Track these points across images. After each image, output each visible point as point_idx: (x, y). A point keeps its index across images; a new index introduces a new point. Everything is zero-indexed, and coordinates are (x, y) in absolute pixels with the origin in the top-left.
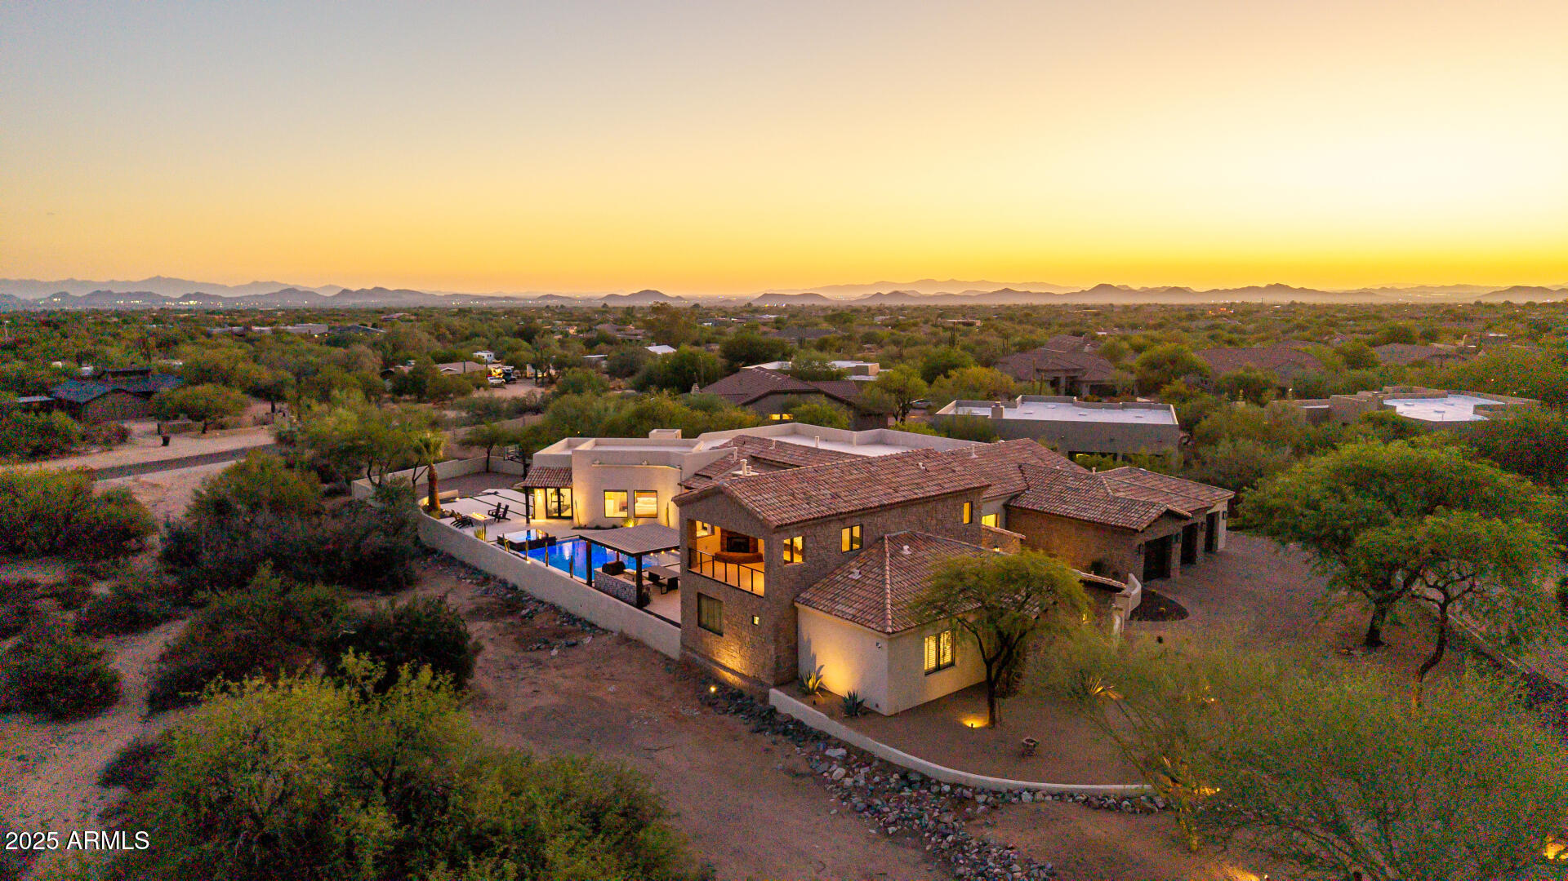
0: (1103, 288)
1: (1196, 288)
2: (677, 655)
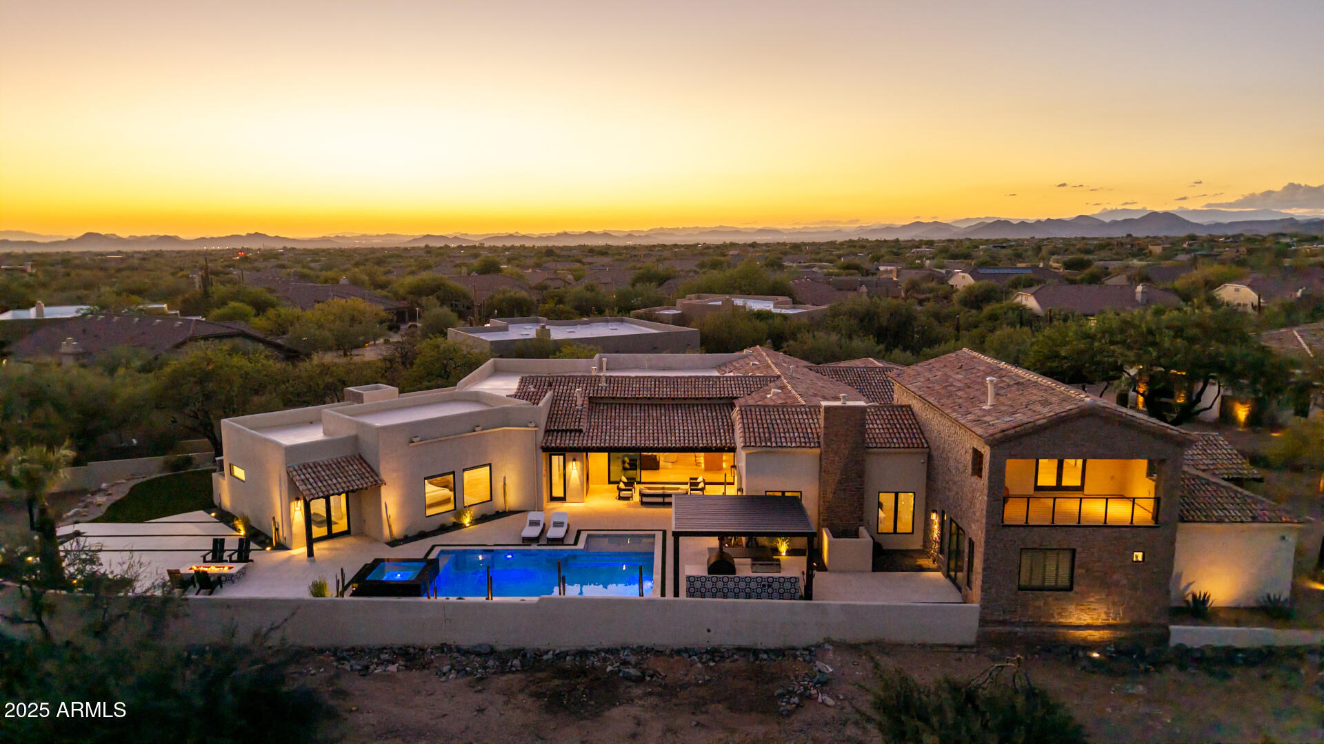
0: (89, 236)
1: (183, 236)
2: (970, 638)
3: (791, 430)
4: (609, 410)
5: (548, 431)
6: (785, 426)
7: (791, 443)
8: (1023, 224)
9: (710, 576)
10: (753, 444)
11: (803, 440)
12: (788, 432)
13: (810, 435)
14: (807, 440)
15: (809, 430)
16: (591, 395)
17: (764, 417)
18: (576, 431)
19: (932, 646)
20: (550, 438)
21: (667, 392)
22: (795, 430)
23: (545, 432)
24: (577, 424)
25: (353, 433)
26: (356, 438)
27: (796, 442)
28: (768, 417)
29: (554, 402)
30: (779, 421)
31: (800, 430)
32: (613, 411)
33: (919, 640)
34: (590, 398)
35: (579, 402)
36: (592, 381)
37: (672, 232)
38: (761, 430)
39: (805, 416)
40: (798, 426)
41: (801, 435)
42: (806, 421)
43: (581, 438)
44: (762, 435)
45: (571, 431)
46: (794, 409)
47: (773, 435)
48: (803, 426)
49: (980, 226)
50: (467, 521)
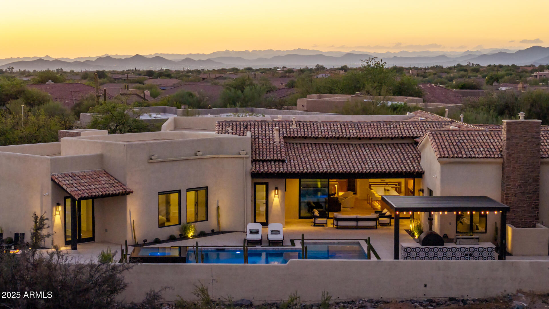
3: (476, 147)
4: (303, 148)
5: (254, 161)
6: (471, 144)
7: (479, 155)
9: (424, 247)
10: (447, 155)
11: (488, 153)
12: (475, 148)
13: (493, 150)
14: (491, 153)
15: (492, 147)
16: (285, 135)
17: (452, 138)
18: (279, 161)
20: (258, 166)
21: (353, 133)
22: (480, 147)
23: (252, 162)
24: (279, 155)
25: (98, 152)
26: (101, 157)
27: (482, 154)
28: (456, 138)
29: (254, 139)
30: (465, 141)
31: (484, 146)
32: (307, 148)
34: (285, 138)
35: (277, 139)
36: (284, 124)
38: (452, 147)
39: (487, 138)
40: (482, 144)
41: (486, 149)
42: (488, 141)
43: (285, 166)
44: (453, 149)
45: (275, 161)
46: (476, 133)
47: (462, 150)
48: (486, 144)
50: (190, 234)
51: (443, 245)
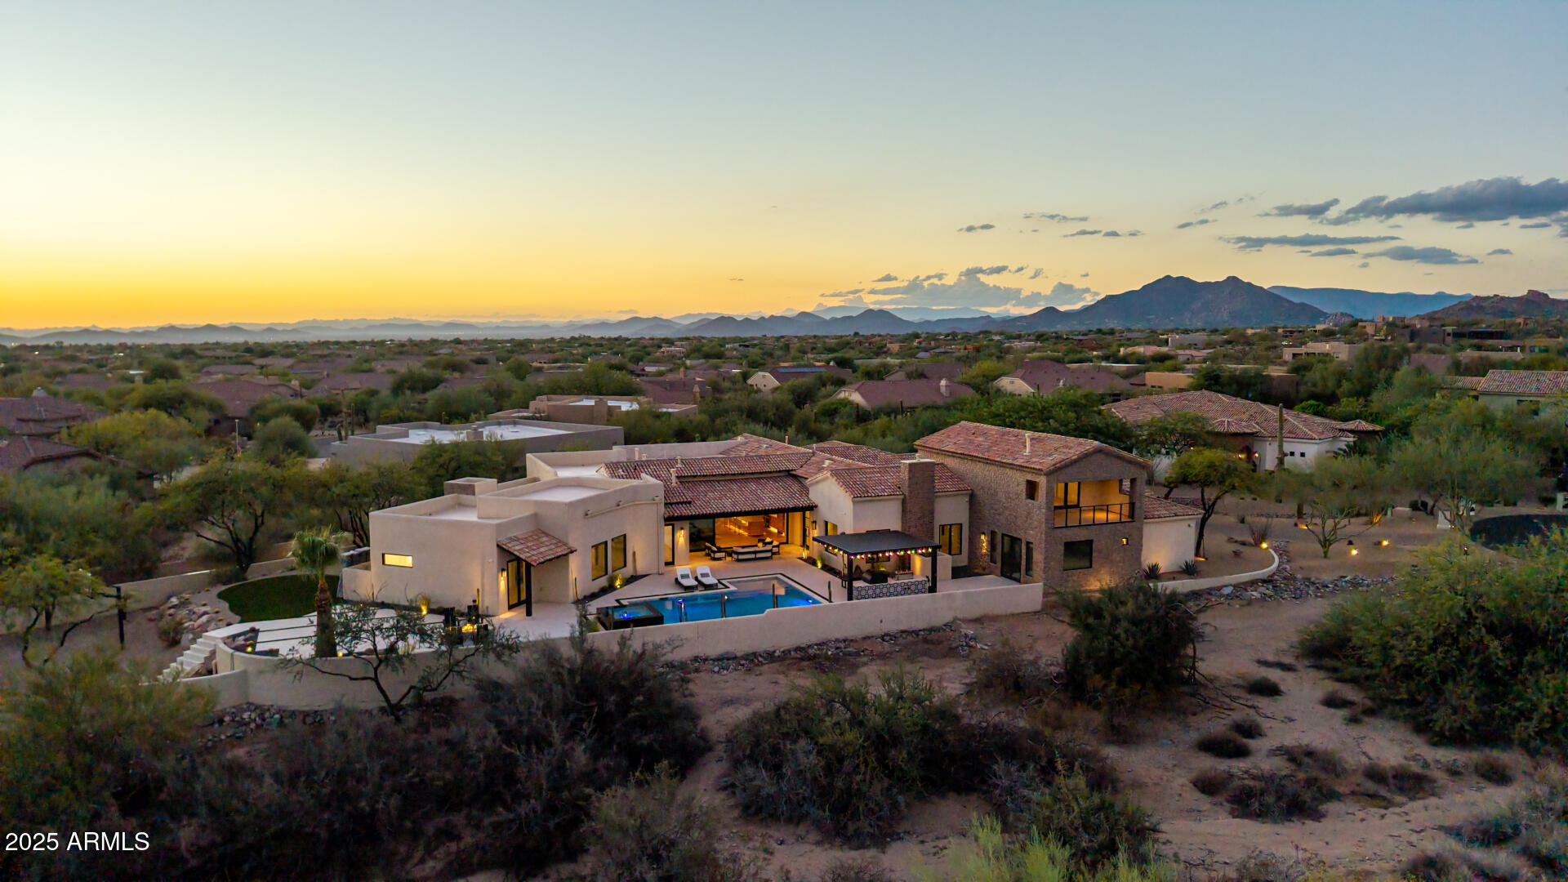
2: (1038, 607)
3: (877, 484)
4: (695, 487)
6: (871, 482)
7: (883, 493)
8: (747, 320)
10: (858, 495)
11: (890, 490)
12: (876, 486)
13: (892, 487)
15: (889, 484)
16: (676, 474)
17: (851, 477)
18: (686, 502)
19: (1018, 614)
20: (669, 510)
22: (880, 484)
23: (665, 505)
24: (683, 497)
25: (532, 511)
26: (536, 516)
27: (886, 492)
30: (864, 479)
31: (883, 484)
32: (699, 487)
33: (1009, 611)
34: (676, 477)
35: (673, 481)
37: (329, 325)
38: (857, 486)
39: (879, 475)
40: (880, 481)
41: (886, 487)
42: (882, 478)
43: (694, 508)
44: (860, 489)
45: (682, 503)
46: (869, 470)
47: (868, 489)
48: (883, 481)
49: (705, 323)
50: (618, 583)
51: (886, 581)
